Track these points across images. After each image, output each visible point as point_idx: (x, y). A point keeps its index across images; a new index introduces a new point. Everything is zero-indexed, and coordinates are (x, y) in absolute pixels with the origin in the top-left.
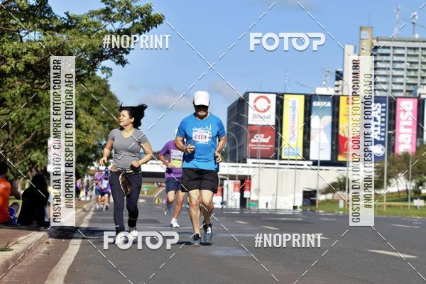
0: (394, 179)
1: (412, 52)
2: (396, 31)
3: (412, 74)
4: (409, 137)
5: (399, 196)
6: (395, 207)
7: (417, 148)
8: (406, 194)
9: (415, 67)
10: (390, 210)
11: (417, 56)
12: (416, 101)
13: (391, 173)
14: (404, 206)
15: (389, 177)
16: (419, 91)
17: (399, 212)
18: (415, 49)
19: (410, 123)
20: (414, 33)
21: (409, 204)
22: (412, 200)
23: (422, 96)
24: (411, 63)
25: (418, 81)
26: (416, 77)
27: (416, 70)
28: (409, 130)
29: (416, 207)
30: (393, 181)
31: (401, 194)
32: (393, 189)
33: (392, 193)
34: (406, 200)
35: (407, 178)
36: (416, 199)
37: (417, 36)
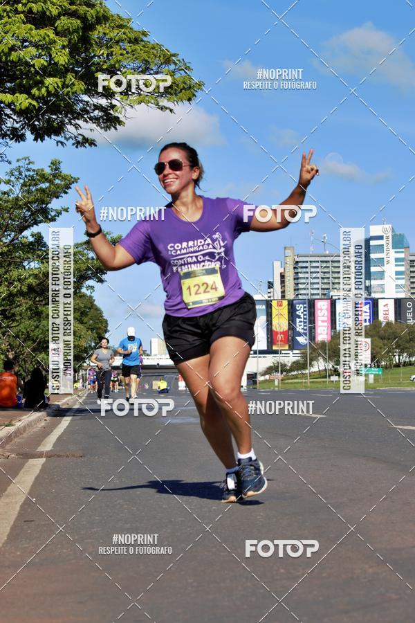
0: (315, 362)
1: (324, 265)
2: (311, 248)
3: (326, 281)
4: (326, 329)
5: (320, 374)
6: (317, 382)
7: (332, 337)
8: (324, 372)
9: (327, 275)
10: (314, 385)
11: (329, 267)
12: (329, 301)
13: (313, 357)
14: (324, 382)
15: (311, 360)
16: (331, 294)
17: (320, 386)
18: (326, 262)
19: (325, 319)
20: (325, 250)
21: (327, 379)
22: (329, 376)
23: (334, 298)
24: (324, 273)
25: (330, 286)
26: (329, 283)
27: (328, 278)
28: (326, 324)
29: (333, 382)
30: (314, 363)
31: (322, 373)
32: (315, 369)
33: (315, 372)
34: (325, 377)
35: (325, 360)
36: (333, 375)
37: (327, 252)
